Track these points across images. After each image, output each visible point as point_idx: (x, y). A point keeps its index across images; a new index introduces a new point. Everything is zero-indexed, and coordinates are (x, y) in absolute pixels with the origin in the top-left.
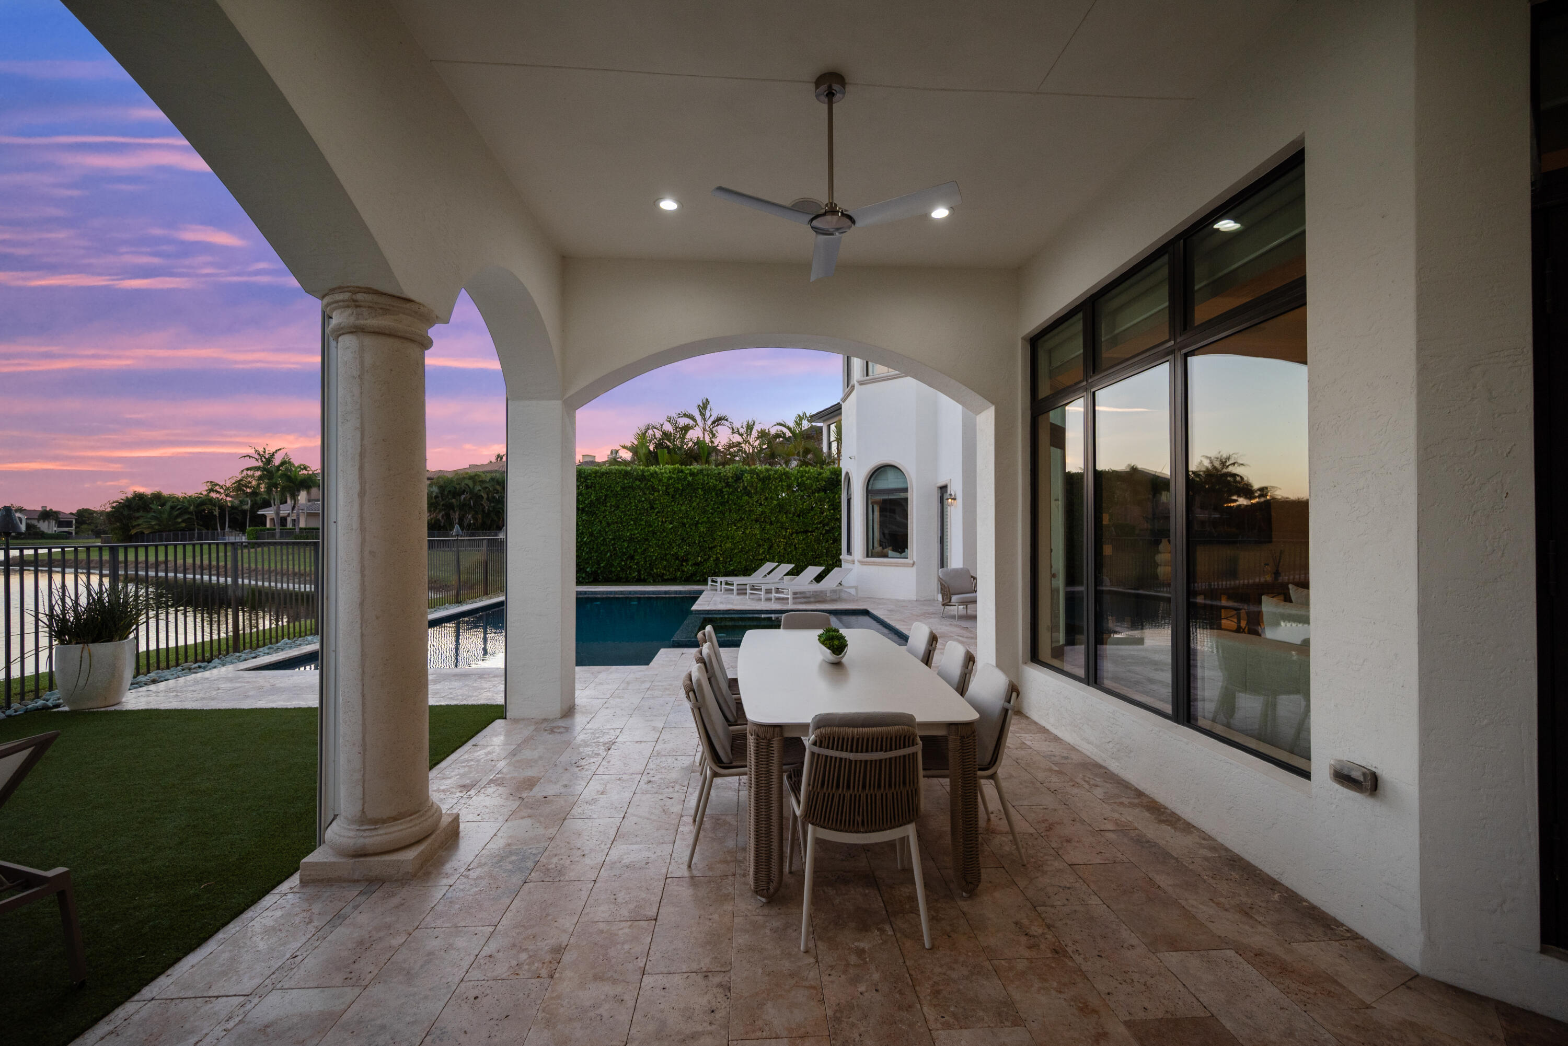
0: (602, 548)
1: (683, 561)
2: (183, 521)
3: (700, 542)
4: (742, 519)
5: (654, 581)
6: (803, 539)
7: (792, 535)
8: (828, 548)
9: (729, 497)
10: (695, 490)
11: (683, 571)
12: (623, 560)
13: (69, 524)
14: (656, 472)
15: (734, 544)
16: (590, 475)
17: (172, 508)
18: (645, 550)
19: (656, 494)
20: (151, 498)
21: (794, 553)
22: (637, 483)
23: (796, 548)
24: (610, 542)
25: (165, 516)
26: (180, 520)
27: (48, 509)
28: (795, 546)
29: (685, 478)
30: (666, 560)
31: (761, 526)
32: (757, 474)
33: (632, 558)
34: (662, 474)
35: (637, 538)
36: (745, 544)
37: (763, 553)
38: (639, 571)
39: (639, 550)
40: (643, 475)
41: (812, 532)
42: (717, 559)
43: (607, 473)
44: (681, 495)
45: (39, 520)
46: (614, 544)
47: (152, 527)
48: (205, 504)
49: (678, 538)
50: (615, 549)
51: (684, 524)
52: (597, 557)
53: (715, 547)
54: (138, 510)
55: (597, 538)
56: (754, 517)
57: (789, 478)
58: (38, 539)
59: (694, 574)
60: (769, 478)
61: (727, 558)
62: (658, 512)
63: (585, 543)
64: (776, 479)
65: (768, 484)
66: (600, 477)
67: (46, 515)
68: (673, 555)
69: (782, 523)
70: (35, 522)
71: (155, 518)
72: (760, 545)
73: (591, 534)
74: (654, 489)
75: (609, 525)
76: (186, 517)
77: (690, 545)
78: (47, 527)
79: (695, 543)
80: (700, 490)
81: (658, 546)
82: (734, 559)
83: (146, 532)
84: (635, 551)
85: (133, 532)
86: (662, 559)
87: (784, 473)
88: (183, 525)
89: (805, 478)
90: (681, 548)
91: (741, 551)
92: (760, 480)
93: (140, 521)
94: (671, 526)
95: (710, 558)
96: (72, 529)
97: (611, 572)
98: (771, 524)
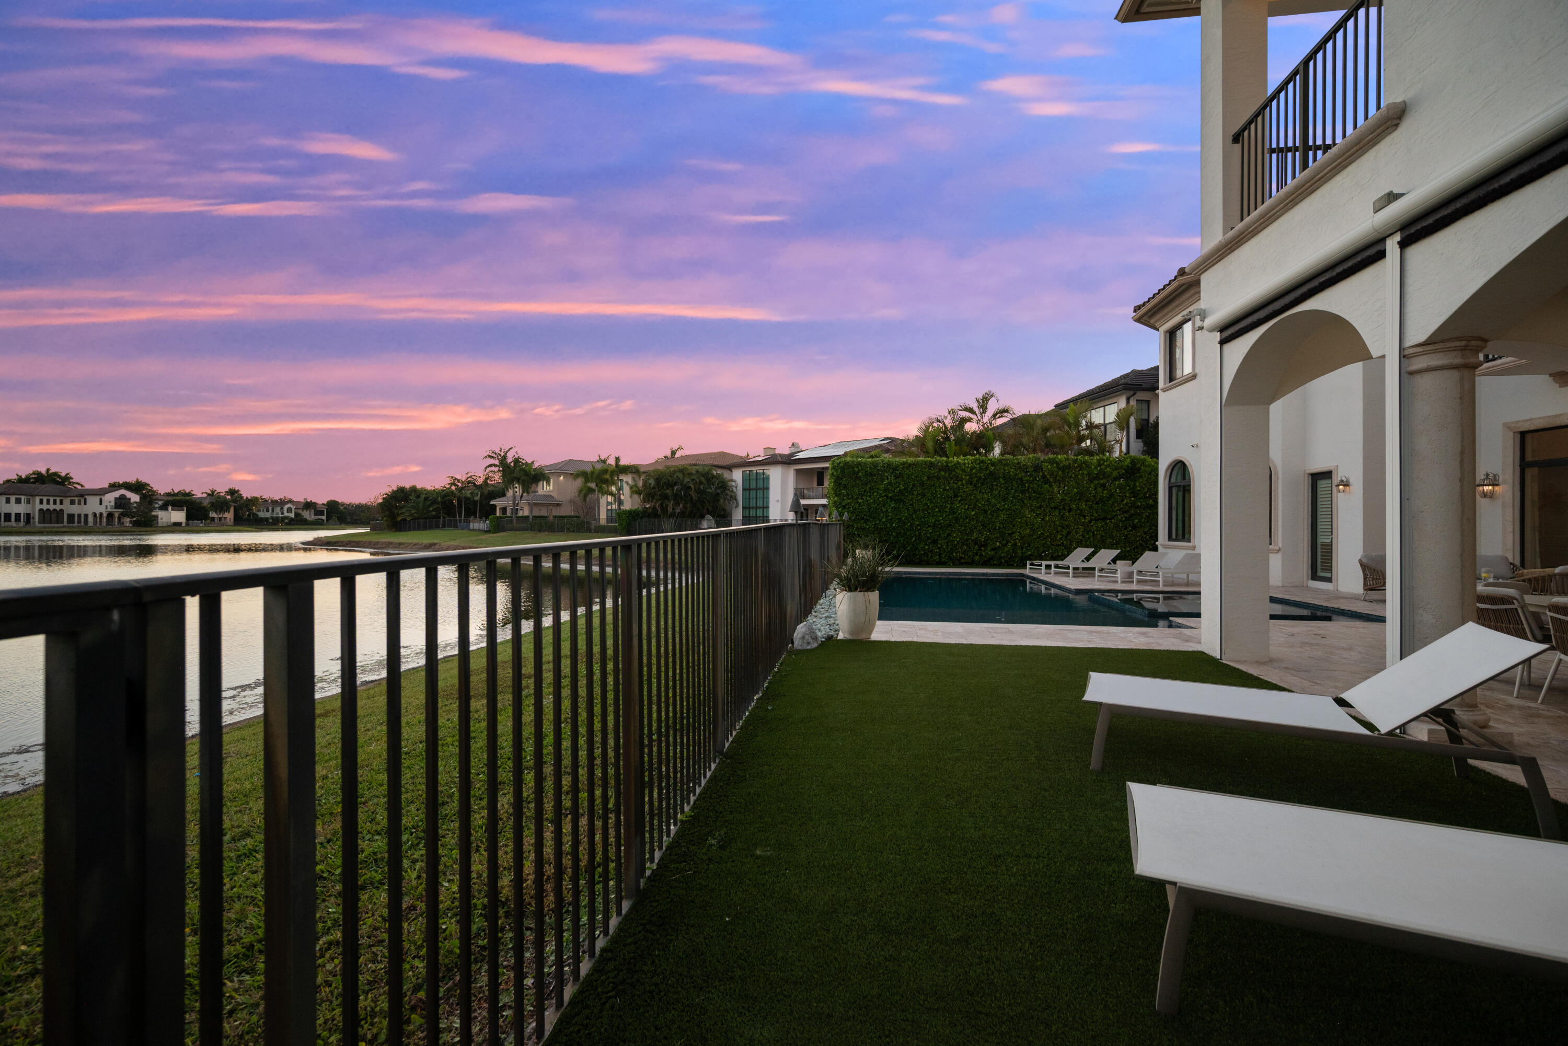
0: (909, 533)
1: (982, 546)
2: (433, 510)
3: (999, 527)
4: (1041, 507)
5: (953, 564)
6: (1102, 526)
7: (1090, 522)
8: (1127, 535)
9: (1029, 486)
10: (996, 479)
11: (981, 555)
12: (926, 544)
13: (321, 513)
14: (958, 463)
15: (1034, 531)
16: (897, 466)
17: (426, 499)
18: (949, 535)
19: (960, 483)
20: (410, 491)
21: (1092, 540)
22: (943, 473)
23: (1094, 535)
24: (916, 527)
25: (421, 505)
26: (431, 509)
27: (309, 501)
28: (1093, 532)
29: (987, 469)
30: (967, 545)
31: (1060, 513)
32: (1057, 463)
33: (935, 542)
34: (964, 464)
35: (940, 524)
36: (1044, 530)
37: (1061, 539)
38: (940, 555)
39: (943, 536)
40: (947, 466)
41: (1110, 519)
42: (1015, 544)
43: (914, 464)
44: (982, 484)
45: (303, 510)
46: (920, 529)
47: (412, 515)
48: (448, 496)
49: (979, 524)
50: (920, 534)
51: (986, 512)
52: (904, 540)
53: (1013, 533)
54: (400, 501)
55: (905, 524)
56: (1053, 505)
57: (1087, 466)
58: (303, 525)
59: (991, 559)
60: (1069, 467)
61: (1024, 544)
62: (961, 500)
63: (893, 528)
64: (1076, 468)
65: (1068, 473)
66: (907, 468)
67: (309, 505)
68: (973, 540)
69: (1081, 510)
70: (300, 511)
71: (414, 507)
72: (1058, 532)
73: (900, 520)
74: (958, 479)
75: (915, 511)
76: (436, 506)
77: (990, 531)
78: (308, 515)
79: (995, 529)
80: (1001, 480)
81: (960, 531)
82: (1032, 545)
83: (408, 519)
84: (939, 536)
85: (399, 519)
86: (963, 544)
87: (1084, 462)
88: (434, 513)
89: (1103, 467)
90: (982, 533)
91: (1040, 537)
92: (1059, 469)
93: (404, 510)
94: (973, 513)
95: (1007, 543)
96: (324, 518)
97: (915, 555)
98: (1070, 510)
